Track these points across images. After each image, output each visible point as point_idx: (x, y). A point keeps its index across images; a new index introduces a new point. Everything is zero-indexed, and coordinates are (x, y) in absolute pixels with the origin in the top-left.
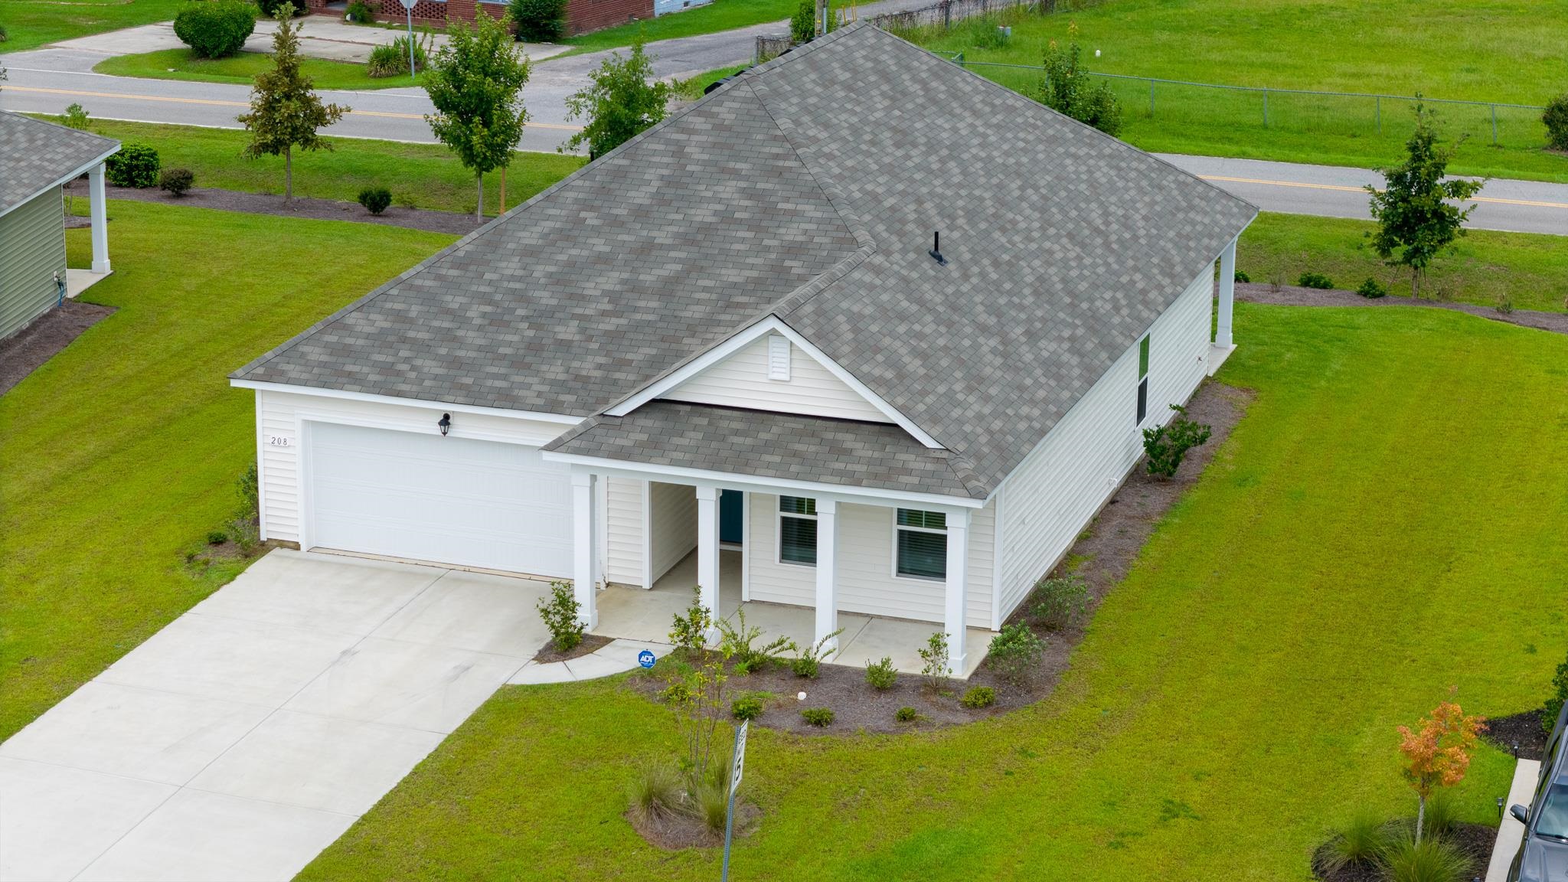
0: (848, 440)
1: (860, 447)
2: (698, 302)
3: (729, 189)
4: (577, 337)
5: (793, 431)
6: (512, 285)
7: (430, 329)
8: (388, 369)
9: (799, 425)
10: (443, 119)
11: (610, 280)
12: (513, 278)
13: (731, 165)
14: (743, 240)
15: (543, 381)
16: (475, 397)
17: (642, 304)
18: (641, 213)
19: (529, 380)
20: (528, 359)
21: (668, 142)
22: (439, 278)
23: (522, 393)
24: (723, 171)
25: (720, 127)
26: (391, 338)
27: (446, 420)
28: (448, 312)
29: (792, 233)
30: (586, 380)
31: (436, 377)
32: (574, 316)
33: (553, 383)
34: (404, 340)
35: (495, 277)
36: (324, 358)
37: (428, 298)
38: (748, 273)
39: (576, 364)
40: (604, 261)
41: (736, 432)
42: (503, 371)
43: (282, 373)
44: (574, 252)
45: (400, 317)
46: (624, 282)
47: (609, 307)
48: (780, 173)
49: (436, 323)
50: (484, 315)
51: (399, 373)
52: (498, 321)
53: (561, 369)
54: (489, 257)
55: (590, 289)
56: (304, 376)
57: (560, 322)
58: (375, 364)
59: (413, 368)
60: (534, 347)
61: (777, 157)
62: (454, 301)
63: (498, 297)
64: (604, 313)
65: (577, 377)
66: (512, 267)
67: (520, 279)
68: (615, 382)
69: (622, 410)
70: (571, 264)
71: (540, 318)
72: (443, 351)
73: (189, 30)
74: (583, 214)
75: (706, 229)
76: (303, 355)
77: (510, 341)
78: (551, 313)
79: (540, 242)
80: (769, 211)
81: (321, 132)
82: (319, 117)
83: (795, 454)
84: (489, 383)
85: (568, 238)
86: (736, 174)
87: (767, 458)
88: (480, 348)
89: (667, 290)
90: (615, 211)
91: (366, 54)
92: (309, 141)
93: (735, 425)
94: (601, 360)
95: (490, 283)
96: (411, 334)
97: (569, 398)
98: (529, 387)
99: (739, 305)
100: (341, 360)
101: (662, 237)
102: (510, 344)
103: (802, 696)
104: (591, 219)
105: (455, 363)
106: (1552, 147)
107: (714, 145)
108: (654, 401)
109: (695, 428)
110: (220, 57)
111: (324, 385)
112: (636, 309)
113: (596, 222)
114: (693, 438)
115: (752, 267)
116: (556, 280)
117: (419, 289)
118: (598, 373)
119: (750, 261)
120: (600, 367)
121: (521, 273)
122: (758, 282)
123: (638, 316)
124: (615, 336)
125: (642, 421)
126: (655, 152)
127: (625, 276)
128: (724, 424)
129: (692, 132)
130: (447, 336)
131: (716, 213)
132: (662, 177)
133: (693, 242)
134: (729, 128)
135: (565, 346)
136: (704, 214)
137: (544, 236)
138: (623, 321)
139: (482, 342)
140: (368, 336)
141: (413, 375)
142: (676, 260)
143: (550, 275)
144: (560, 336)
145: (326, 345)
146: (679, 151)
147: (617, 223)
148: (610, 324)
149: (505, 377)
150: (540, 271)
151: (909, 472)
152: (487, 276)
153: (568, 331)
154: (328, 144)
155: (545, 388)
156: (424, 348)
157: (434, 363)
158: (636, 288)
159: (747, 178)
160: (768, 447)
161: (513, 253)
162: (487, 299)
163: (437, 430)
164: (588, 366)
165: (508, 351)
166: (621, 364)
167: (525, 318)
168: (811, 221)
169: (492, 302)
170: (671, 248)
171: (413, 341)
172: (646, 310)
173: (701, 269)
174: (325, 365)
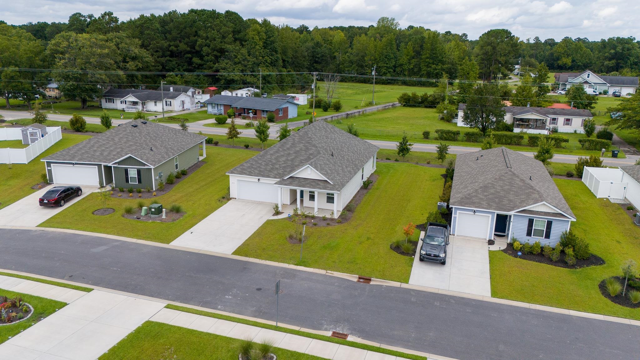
0: (320, 183)
1: (321, 184)
2: (297, 162)
3: (301, 145)
4: (279, 167)
5: (311, 181)
7: (256, 166)
8: (250, 172)
9: (312, 180)
10: (257, 134)
11: (284, 159)
12: (269, 158)
13: (302, 141)
14: (304, 153)
16: (263, 176)
18: (288, 149)
21: (292, 138)
22: (258, 158)
24: (300, 142)
26: (250, 167)
27: (259, 180)
28: (259, 163)
29: (311, 152)
30: (280, 174)
31: (257, 173)
32: (278, 164)
33: (275, 174)
34: (252, 167)
37: (256, 161)
40: (283, 156)
41: (303, 182)
43: (234, 172)
44: (278, 154)
45: (252, 164)
46: (286, 159)
48: (309, 143)
50: (265, 164)
51: (252, 172)
52: (267, 165)
53: (276, 172)
54: (265, 155)
55: (280, 160)
56: (237, 173)
57: (276, 165)
58: (248, 171)
60: (272, 169)
61: (308, 140)
62: (260, 162)
64: (283, 164)
65: (279, 173)
66: (269, 157)
67: (270, 158)
68: (284, 174)
69: (286, 178)
70: (278, 156)
71: (273, 164)
72: (258, 169)
73: (217, 120)
74: (279, 149)
75: (298, 151)
76: (237, 170)
77: (269, 168)
78: (275, 163)
80: (308, 149)
81: (238, 136)
82: (238, 133)
83: (312, 185)
84: (266, 174)
85: (277, 152)
86: (302, 143)
87: (307, 185)
88: (264, 169)
89: (292, 160)
90: (284, 148)
91: (245, 124)
92: (236, 137)
93: (303, 180)
97: (278, 176)
98: (271, 175)
99: (303, 163)
100: (243, 170)
101: (291, 152)
102: (268, 168)
103: (313, 221)
104: (281, 149)
105: (260, 171)
106: (424, 138)
107: (299, 138)
108: (291, 177)
109: (297, 181)
110: (222, 124)
111: (240, 174)
112: (287, 163)
114: (296, 182)
115: (305, 157)
116: (276, 159)
117: (255, 160)
120: (282, 172)
122: (306, 159)
124: (284, 167)
125: (289, 180)
126: (290, 140)
128: (301, 180)
129: (295, 137)
130: (259, 167)
131: (299, 149)
132: (291, 143)
133: (296, 153)
134: (301, 136)
135: (277, 168)
136: (298, 149)
137: (274, 152)
138: (286, 165)
140: (247, 167)
142: (294, 156)
145: (240, 168)
146: (294, 139)
147: (285, 150)
148: (284, 165)
149: (268, 173)
150: (273, 157)
151: (328, 187)
152: (265, 158)
153: (277, 166)
154: (239, 138)
156: (256, 169)
157: (257, 171)
158: (288, 160)
159: (304, 144)
160: (308, 184)
161: (269, 154)
162: (265, 161)
163: (258, 181)
164: (280, 172)
166: (285, 171)
167: (270, 164)
168: (314, 150)
169: (266, 162)
170: (293, 154)
171: (254, 168)
172: (289, 163)
173: (297, 157)
174: (240, 171)
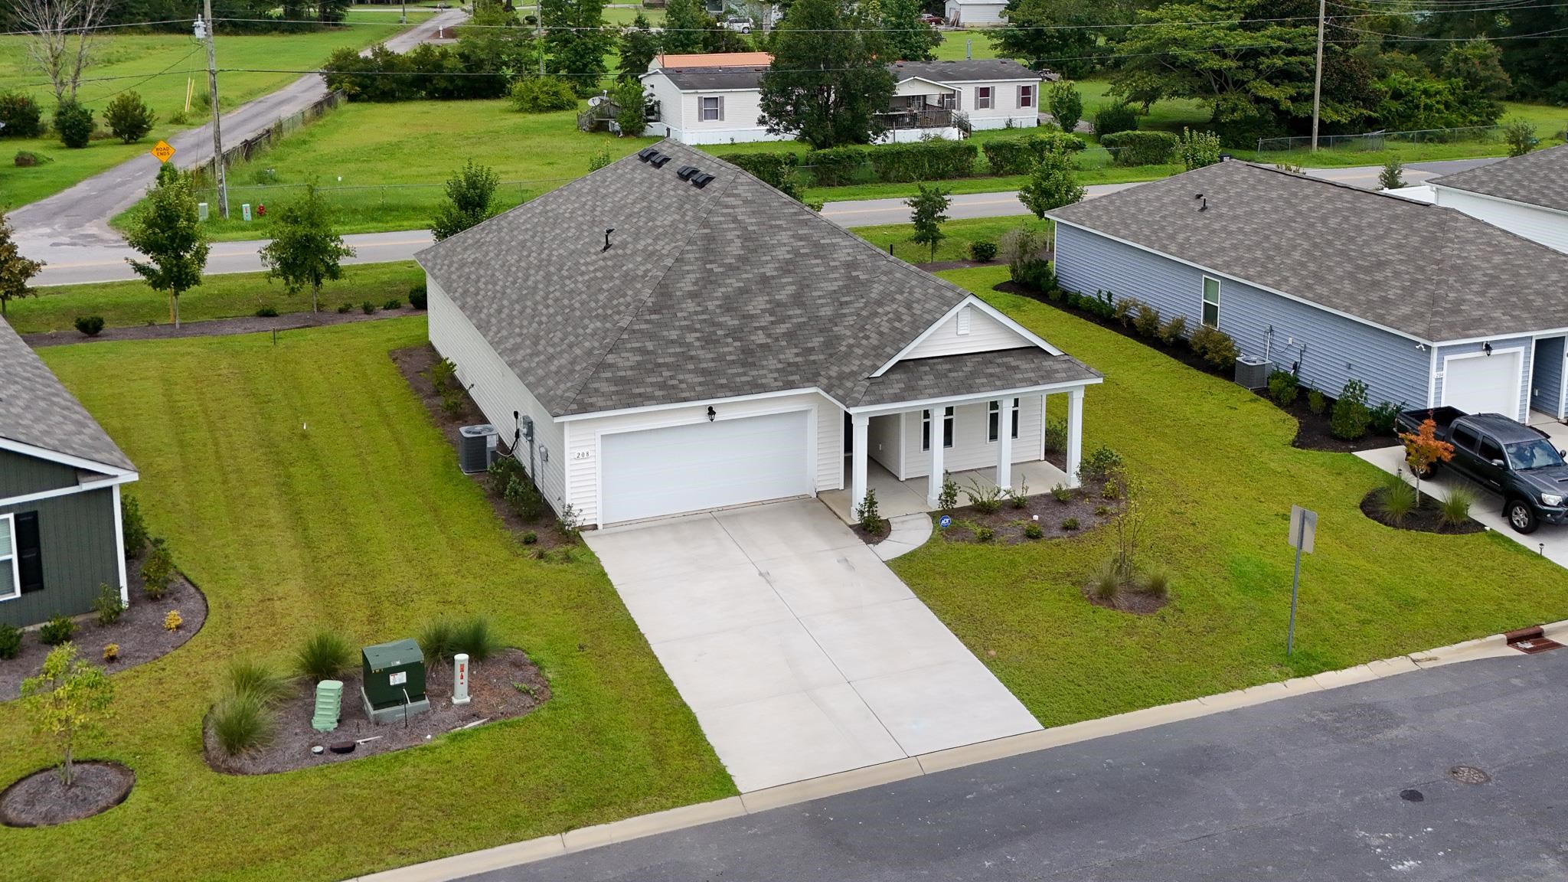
2: (822, 305)
3: (784, 237)
4: (769, 341)
5: (980, 363)
6: (700, 317)
7: (670, 355)
8: (663, 386)
11: (760, 303)
12: (696, 313)
13: (773, 223)
14: (818, 265)
15: (771, 371)
17: (790, 313)
18: (743, 260)
19: (761, 372)
20: (750, 360)
21: (724, 215)
22: (647, 322)
23: (764, 381)
24: (771, 227)
25: (746, 202)
26: (649, 366)
27: (711, 411)
28: (672, 342)
29: (842, 256)
30: (796, 364)
31: (700, 384)
32: (757, 328)
33: (777, 370)
34: (659, 365)
35: (685, 314)
36: (613, 388)
37: (652, 337)
38: (835, 283)
39: (782, 357)
40: (745, 292)
41: (950, 371)
42: (741, 370)
43: (592, 405)
44: (723, 290)
45: (643, 351)
46: (769, 302)
47: (772, 319)
49: (671, 351)
50: (698, 339)
51: (673, 387)
52: (709, 341)
53: (775, 362)
54: (669, 303)
55: (752, 310)
56: (610, 403)
57: (750, 333)
58: (652, 384)
59: (681, 382)
60: (747, 351)
62: (674, 335)
63: (698, 326)
64: (772, 323)
65: (789, 364)
66: (690, 306)
67: (703, 312)
68: (814, 362)
70: (726, 297)
71: (735, 334)
72: (691, 367)
74: (708, 266)
75: (788, 262)
76: (596, 390)
77: (730, 349)
78: (740, 329)
79: (696, 288)
80: (816, 245)
84: (738, 379)
85: (711, 282)
86: (779, 227)
88: (713, 360)
89: (798, 300)
90: (727, 261)
94: (796, 351)
95: (685, 319)
96: (661, 361)
97: (795, 378)
98: (765, 376)
99: (847, 303)
100: (627, 387)
101: (769, 270)
102: (730, 353)
103: (1036, 517)
105: (704, 372)
108: (900, 361)
109: (926, 373)
111: (629, 406)
112: (790, 317)
113: (721, 270)
114: (928, 380)
115: (836, 279)
116: (726, 309)
117: (640, 331)
118: (799, 359)
119: (831, 276)
120: (797, 355)
121: (699, 309)
122: (845, 286)
123: (795, 321)
124: (790, 335)
126: (721, 223)
127: (767, 298)
129: (733, 207)
130: (688, 357)
131: (788, 252)
132: (738, 237)
133: (789, 272)
135: (765, 347)
136: (782, 253)
137: (695, 284)
138: (788, 325)
139: (712, 355)
140: (632, 368)
141: (684, 386)
142: (789, 284)
143: (720, 306)
144: (758, 342)
145: (607, 380)
147: (733, 268)
148: (782, 328)
149: (745, 374)
150: (711, 305)
152: (679, 315)
153: (760, 338)
155: (776, 375)
156: (676, 367)
157: (692, 376)
158: (779, 304)
159: (789, 229)
160: (973, 374)
161: (683, 298)
162: (691, 329)
163: (706, 419)
164: (790, 355)
165: (733, 357)
167: (726, 336)
168: (846, 247)
169: (696, 331)
170: (779, 277)
171: (665, 365)
172: (798, 316)
173: (808, 286)
174: (617, 393)
